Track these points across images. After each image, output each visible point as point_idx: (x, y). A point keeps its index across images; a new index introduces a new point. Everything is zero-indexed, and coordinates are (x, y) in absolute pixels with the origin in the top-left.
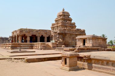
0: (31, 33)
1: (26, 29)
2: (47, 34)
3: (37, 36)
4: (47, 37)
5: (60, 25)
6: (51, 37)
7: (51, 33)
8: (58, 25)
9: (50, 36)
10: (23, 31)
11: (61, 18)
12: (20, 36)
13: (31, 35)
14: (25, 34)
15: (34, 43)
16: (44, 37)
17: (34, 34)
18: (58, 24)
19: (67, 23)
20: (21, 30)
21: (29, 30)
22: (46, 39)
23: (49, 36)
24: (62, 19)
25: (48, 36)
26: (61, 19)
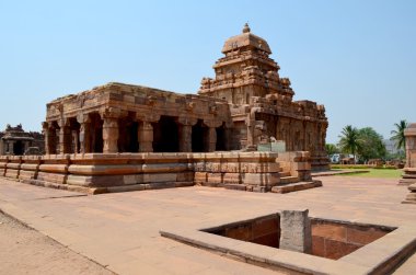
0: (158, 106)
1: (139, 90)
2: (215, 115)
3: (180, 120)
4: (217, 129)
5: (246, 82)
6: (232, 130)
7: (229, 113)
8: (236, 85)
9: (227, 126)
10: (124, 93)
11: (247, 58)
12: (112, 119)
13: (158, 119)
14: (132, 109)
15: (196, 155)
16: (207, 129)
17: (170, 114)
18: (234, 79)
19: (267, 76)
20: (117, 92)
21: (152, 91)
22: (212, 138)
23: (224, 123)
24: (250, 59)
25: (219, 125)
26: (245, 61)
